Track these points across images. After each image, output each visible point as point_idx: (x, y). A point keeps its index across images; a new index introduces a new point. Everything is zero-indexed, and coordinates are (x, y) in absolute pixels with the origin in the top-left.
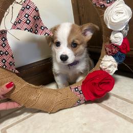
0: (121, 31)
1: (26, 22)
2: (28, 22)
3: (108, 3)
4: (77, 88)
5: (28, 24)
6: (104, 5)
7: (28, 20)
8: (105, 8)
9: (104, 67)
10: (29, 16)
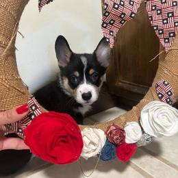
0: (143, 132)
1: (115, 4)
2: (116, 6)
3: (166, 100)
4: (36, 108)
5: (114, 7)
6: (163, 96)
7: (118, 6)
8: (160, 99)
9: (87, 135)
10: (123, 5)
